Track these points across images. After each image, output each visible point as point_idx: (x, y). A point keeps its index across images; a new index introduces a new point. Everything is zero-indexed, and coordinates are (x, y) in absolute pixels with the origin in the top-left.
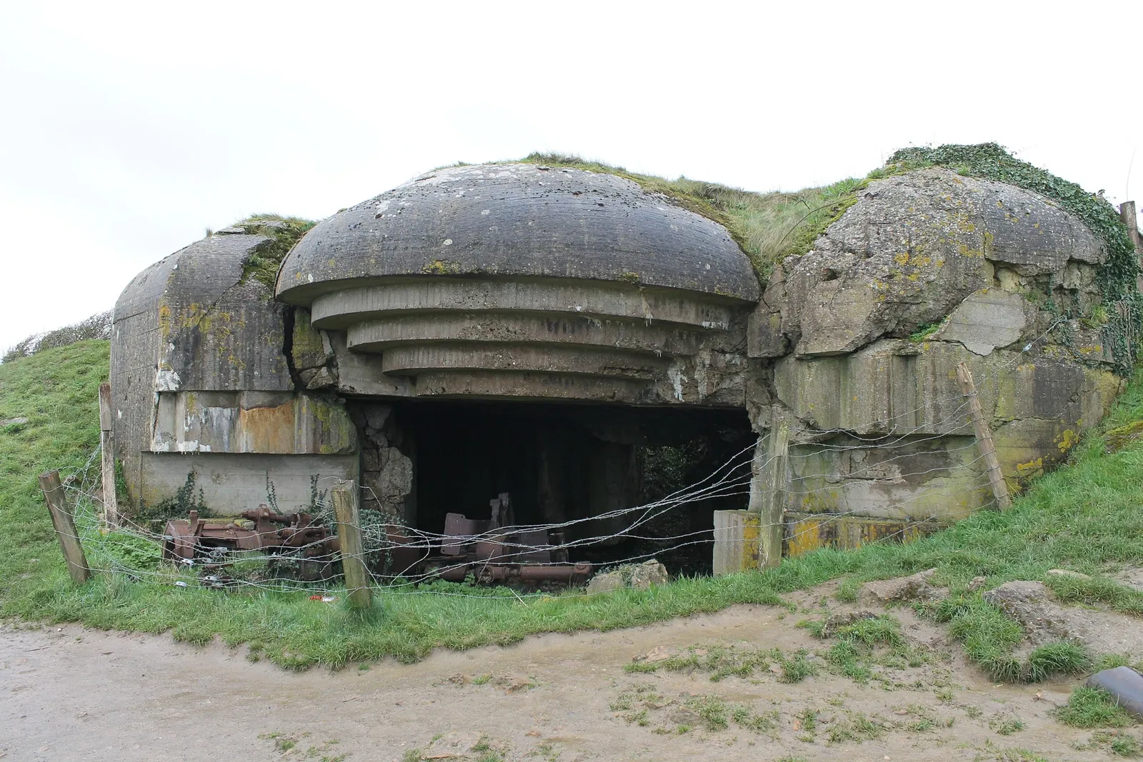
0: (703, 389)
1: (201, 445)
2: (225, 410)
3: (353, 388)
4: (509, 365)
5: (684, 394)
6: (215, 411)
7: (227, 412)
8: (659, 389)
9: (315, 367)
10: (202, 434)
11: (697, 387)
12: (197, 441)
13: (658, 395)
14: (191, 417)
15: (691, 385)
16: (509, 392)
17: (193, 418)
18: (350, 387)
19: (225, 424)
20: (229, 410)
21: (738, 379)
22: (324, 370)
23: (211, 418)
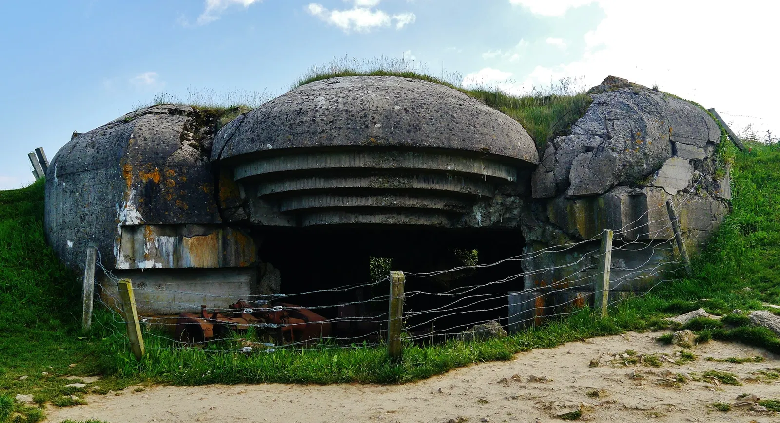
0: (494, 218)
1: (156, 263)
2: (170, 238)
3: (260, 222)
4: (392, 204)
5: (482, 222)
6: (164, 239)
7: (172, 239)
8: (466, 219)
9: (234, 208)
10: (156, 255)
11: (490, 217)
12: (153, 260)
13: (466, 223)
14: (149, 243)
15: (487, 215)
16: (385, 221)
17: (151, 244)
18: (259, 221)
19: (171, 248)
20: (173, 238)
21: (515, 212)
22: (241, 209)
23: (162, 244)
